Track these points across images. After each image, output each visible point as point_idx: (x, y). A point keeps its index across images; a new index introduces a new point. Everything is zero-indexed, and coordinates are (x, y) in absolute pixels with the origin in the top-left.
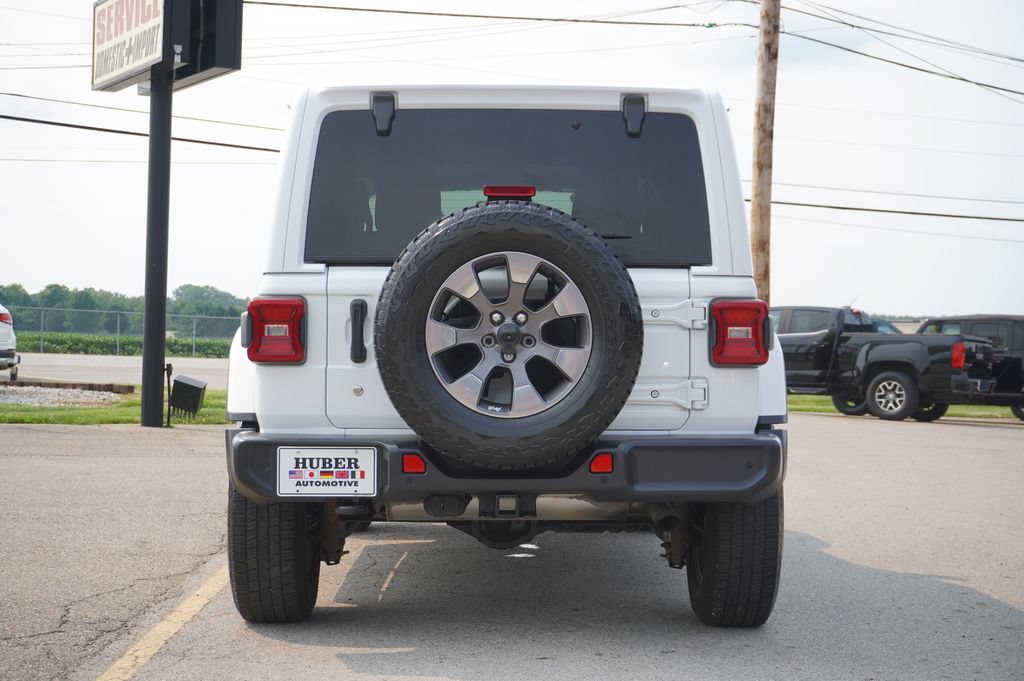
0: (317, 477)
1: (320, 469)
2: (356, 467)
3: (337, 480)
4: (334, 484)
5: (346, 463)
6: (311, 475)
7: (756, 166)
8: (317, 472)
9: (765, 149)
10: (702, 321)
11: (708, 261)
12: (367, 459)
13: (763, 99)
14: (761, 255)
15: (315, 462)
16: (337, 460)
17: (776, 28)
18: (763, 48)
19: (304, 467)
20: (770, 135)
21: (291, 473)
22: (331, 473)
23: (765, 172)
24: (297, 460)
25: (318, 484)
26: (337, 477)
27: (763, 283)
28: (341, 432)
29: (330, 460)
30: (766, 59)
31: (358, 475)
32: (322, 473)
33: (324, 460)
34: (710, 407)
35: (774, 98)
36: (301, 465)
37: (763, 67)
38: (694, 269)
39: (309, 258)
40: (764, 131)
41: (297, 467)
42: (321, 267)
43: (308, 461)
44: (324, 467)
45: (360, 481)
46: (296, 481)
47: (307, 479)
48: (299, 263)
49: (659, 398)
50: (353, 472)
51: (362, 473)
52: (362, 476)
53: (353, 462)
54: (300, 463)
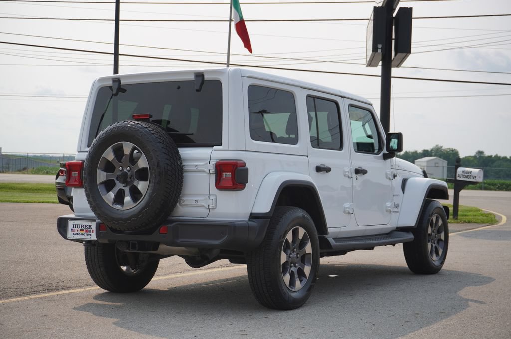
0: (80, 232)
1: (80, 229)
2: (91, 229)
3: (85, 233)
4: (84, 235)
5: (88, 227)
6: (78, 231)
10: (213, 170)
11: (220, 145)
12: (94, 225)
15: (79, 226)
16: (85, 225)
19: (76, 228)
21: (72, 230)
22: (83, 231)
24: (74, 225)
25: (79, 235)
31: (91, 231)
32: (81, 230)
33: (82, 225)
34: (217, 207)
38: (215, 148)
41: (74, 228)
43: (77, 226)
44: (82, 228)
45: (92, 234)
46: (73, 233)
47: (76, 232)
48: (85, 148)
49: (198, 203)
50: (90, 231)
51: (93, 231)
52: (93, 232)
53: (90, 226)
54: (75, 226)
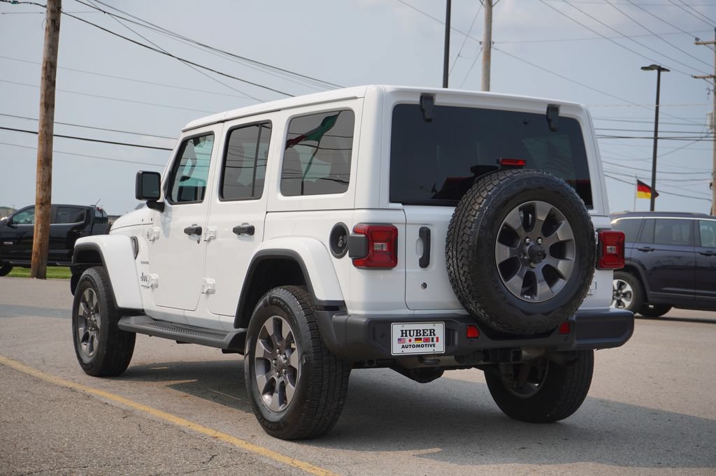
0: (414, 342)
1: (414, 337)
2: (434, 335)
3: (424, 344)
4: (422, 346)
5: (429, 332)
6: (410, 341)
7: (43, 105)
8: (413, 339)
9: (50, 93)
11: (592, 208)
12: (440, 329)
13: (49, 58)
14: (46, 168)
15: (412, 332)
16: (423, 330)
17: (59, 8)
18: (50, 22)
19: (406, 336)
20: (53, 84)
21: (399, 340)
22: (420, 339)
23: (50, 110)
24: (402, 331)
25: (414, 346)
26: (424, 342)
27: (47, 189)
28: (411, 312)
29: (420, 331)
30: (52, 30)
31: (435, 340)
32: (416, 339)
33: (417, 330)
35: (56, 58)
36: (404, 335)
37: (50, 36)
39: (392, 200)
40: (50, 81)
41: (402, 336)
42: (399, 206)
43: (408, 332)
44: (417, 335)
45: (436, 344)
46: (402, 345)
47: (407, 343)
48: (387, 203)
50: (433, 338)
51: (437, 338)
52: (437, 341)
53: (432, 332)
54: (404, 333)
